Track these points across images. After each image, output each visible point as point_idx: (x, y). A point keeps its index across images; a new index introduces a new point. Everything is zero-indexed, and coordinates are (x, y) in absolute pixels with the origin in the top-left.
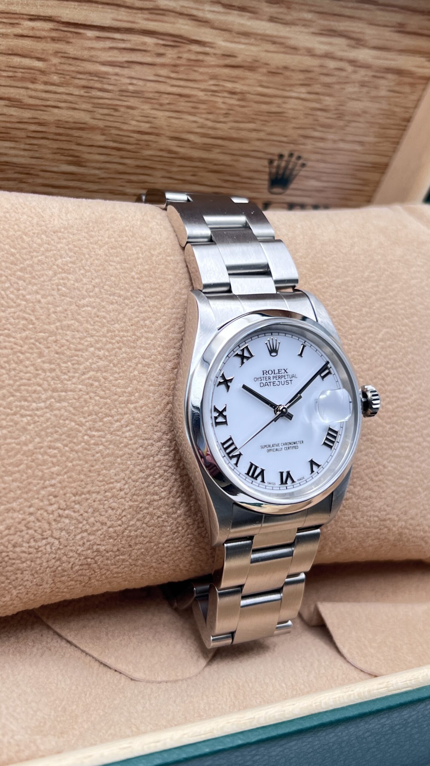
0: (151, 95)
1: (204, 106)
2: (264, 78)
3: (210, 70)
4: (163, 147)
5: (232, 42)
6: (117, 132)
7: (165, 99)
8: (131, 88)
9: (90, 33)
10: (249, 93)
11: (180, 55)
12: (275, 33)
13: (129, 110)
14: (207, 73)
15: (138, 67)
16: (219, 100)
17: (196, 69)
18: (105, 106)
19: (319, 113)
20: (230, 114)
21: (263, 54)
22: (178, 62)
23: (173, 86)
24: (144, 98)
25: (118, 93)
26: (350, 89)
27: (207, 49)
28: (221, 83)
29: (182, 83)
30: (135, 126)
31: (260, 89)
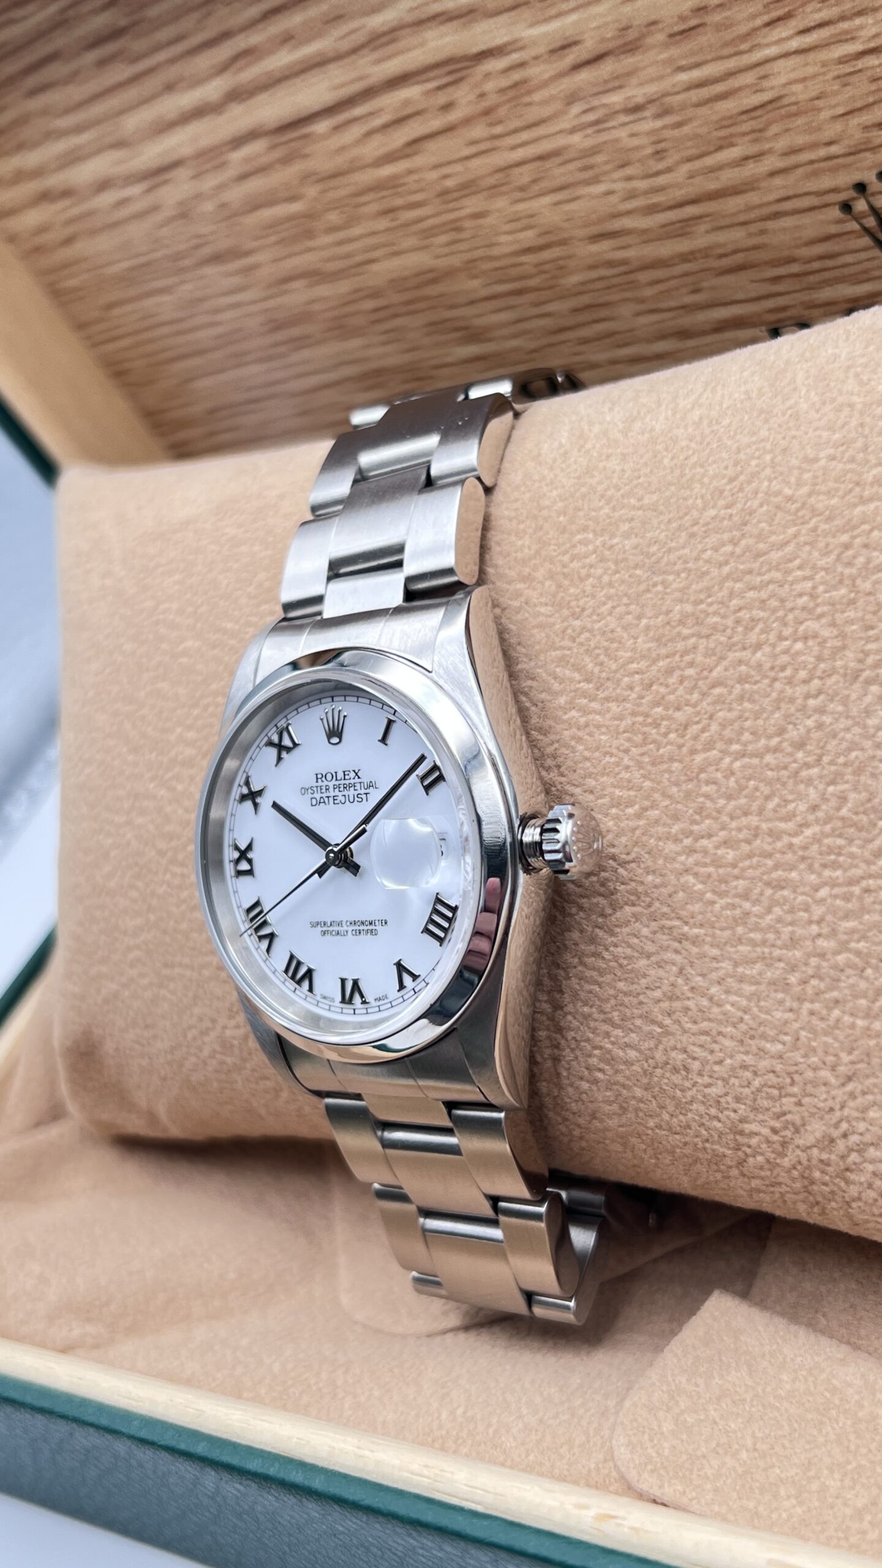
0: (492, 181)
1: (599, 159)
3: (553, 90)
8: (450, 183)
14: (552, 98)
15: (431, 145)
17: (526, 99)
20: (664, 151)
22: (485, 104)
23: (514, 148)
24: (484, 190)
27: (515, 57)
28: (595, 102)
29: (525, 136)
31: (684, 77)
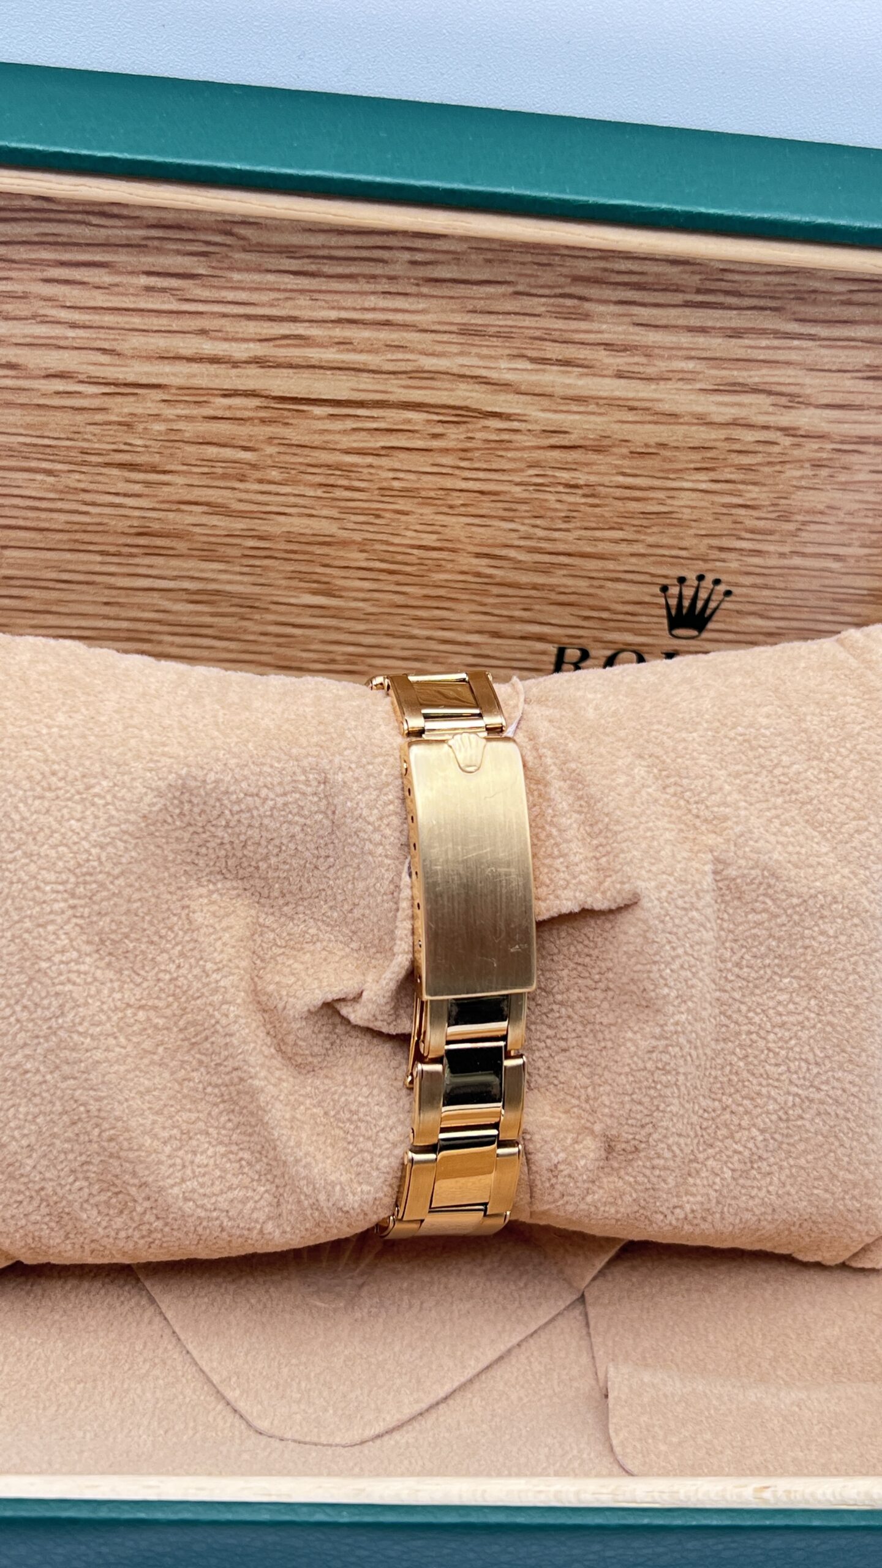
2: (626, 462)
4: (465, 568)
5: (555, 411)
6: (385, 547)
7: (457, 500)
9: (318, 411)
10: (604, 485)
11: (470, 435)
12: (631, 395)
13: (399, 516)
16: (552, 497)
18: (358, 511)
19: (742, 511)
21: (616, 427)
25: (376, 492)
26: (792, 472)
30: (412, 538)
